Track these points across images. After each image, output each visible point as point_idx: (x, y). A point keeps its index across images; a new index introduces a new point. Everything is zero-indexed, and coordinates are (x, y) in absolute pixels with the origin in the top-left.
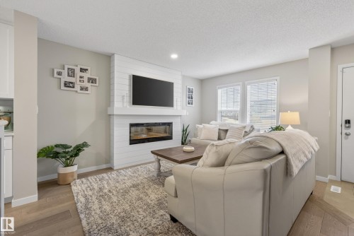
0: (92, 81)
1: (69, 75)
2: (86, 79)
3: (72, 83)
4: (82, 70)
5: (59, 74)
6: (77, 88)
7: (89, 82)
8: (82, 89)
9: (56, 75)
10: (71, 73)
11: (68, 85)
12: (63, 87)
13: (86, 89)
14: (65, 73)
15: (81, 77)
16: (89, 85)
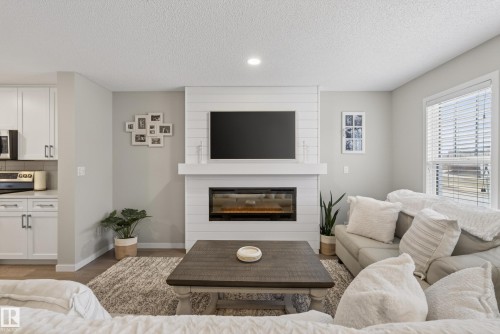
0: (164, 129)
1: (140, 128)
2: (157, 129)
3: (143, 136)
4: (154, 118)
5: (131, 127)
6: (149, 141)
7: (161, 132)
8: (153, 142)
9: (127, 129)
10: (142, 123)
11: (140, 138)
12: (134, 142)
13: (158, 141)
14: (136, 125)
15: (152, 127)
16: (161, 136)
